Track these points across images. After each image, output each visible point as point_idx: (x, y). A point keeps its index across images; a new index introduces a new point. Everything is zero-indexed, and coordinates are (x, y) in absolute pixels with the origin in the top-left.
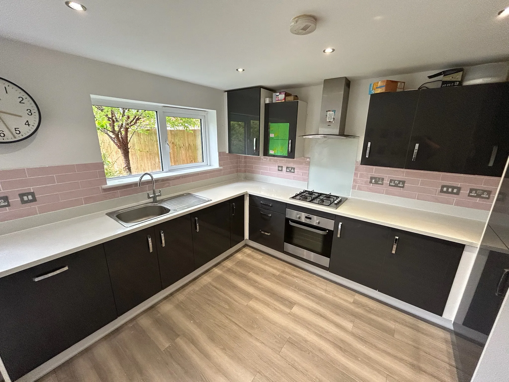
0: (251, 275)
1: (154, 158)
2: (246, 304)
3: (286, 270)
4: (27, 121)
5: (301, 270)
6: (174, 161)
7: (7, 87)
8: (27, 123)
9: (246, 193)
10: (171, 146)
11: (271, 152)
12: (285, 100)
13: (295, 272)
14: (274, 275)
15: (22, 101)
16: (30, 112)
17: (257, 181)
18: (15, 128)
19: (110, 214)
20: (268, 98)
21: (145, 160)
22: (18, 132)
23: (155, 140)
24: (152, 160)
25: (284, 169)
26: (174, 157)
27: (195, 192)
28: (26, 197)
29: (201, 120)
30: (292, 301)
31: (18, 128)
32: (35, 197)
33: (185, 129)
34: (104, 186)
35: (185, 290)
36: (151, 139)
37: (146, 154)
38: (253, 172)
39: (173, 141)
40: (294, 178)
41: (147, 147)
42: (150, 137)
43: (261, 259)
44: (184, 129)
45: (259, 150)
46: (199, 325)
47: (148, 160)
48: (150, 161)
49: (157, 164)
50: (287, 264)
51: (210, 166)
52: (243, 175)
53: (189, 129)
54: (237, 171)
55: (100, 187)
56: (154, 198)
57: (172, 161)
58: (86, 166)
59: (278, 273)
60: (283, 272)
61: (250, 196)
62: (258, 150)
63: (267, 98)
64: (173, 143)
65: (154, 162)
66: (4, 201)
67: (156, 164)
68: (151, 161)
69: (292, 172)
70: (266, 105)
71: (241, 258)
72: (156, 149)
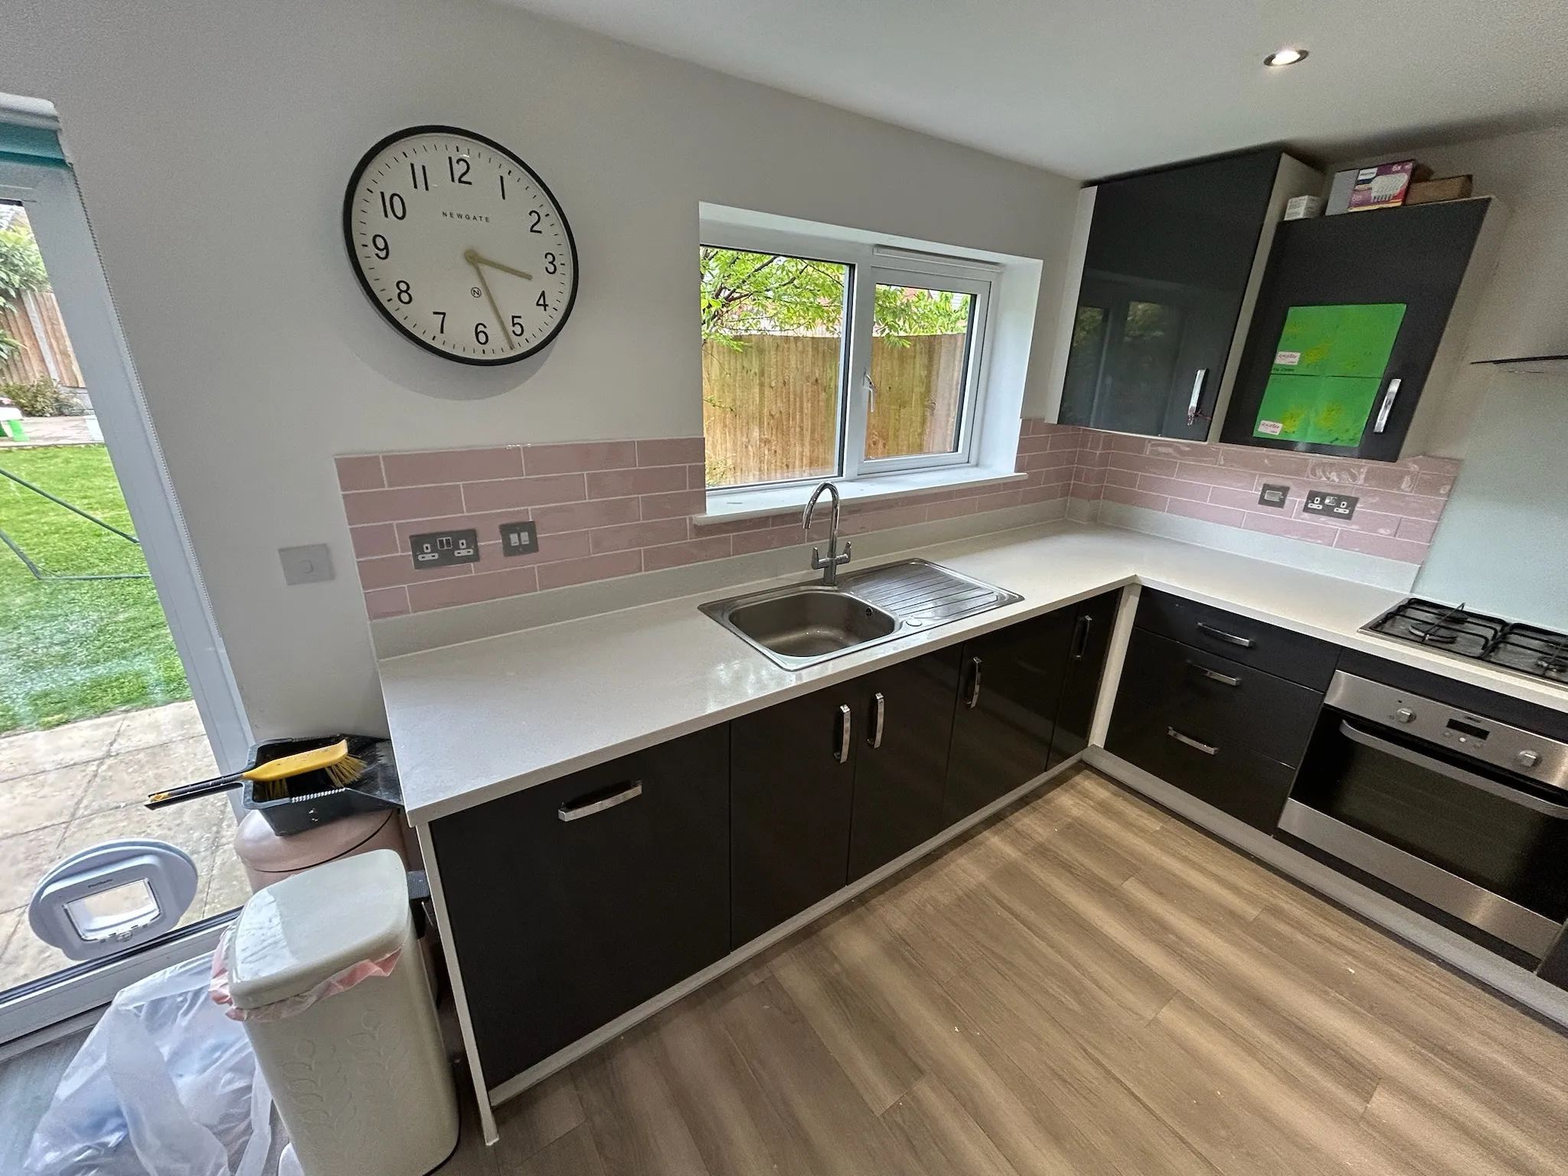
0: (1133, 889)
1: (744, 430)
2: (1149, 1014)
3: (1282, 904)
4: (543, 294)
5: (1350, 920)
6: (812, 438)
7: (506, 177)
8: (541, 302)
9: (1132, 582)
10: (810, 390)
11: (1266, 428)
12: (1404, 201)
13: (1329, 924)
14: (1233, 915)
15: (536, 224)
16: (551, 263)
17: (1144, 535)
18: (513, 317)
19: (710, 610)
20: (1306, 197)
21: (718, 431)
22: (518, 330)
23: (757, 371)
24: (738, 433)
25: (1296, 500)
26: (813, 424)
27: (941, 560)
28: (516, 535)
29: (974, 297)
30: (1357, 1057)
31: (520, 317)
32: (536, 536)
33: (884, 335)
34: (699, 518)
35: (903, 892)
36: (743, 367)
37: (723, 415)
38: (1129, 499)
39: (817, 375)
40: (1346, 542)
41: (727, 394)
42: (742, 361)
43: (1156, 831)
44: (882, 334)
45: (1212, 418)
46: (987, 1053)
47: (727, 433)
48: (732, 436)
49: (752, 446)
50: (1283, 882)
51: (977, 465)
52: (1085, 506)
53: (896, 334)
54: (1065, 492)
55: (688, 521)
56: (830, 567)
57: (805, 439)
58: (652, 450)
59: (1252, 912)
60: (1275, 911)
61: (1149, 596)
62: (1209, 418)
63: (1302, 195)
64: (817, 381)
65: (744, 439)
66: (467, 545)
67: (750, 447)
68: (735, 435)
69: (1340, 516)
70: (1284, 228)
71: (1076, 812)
72: (758, 399)
